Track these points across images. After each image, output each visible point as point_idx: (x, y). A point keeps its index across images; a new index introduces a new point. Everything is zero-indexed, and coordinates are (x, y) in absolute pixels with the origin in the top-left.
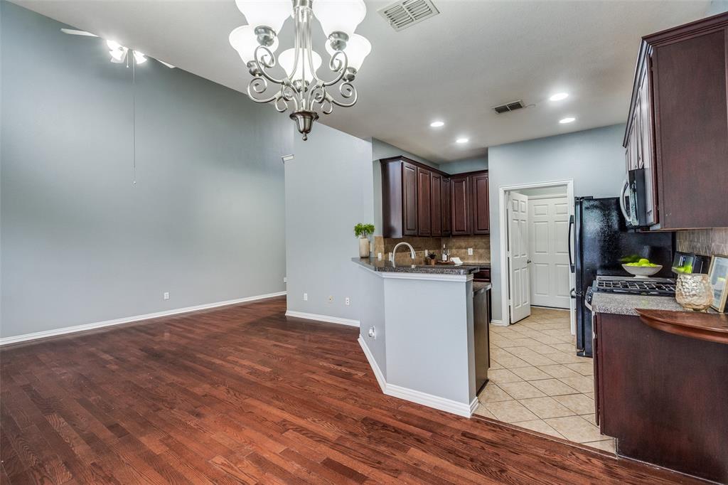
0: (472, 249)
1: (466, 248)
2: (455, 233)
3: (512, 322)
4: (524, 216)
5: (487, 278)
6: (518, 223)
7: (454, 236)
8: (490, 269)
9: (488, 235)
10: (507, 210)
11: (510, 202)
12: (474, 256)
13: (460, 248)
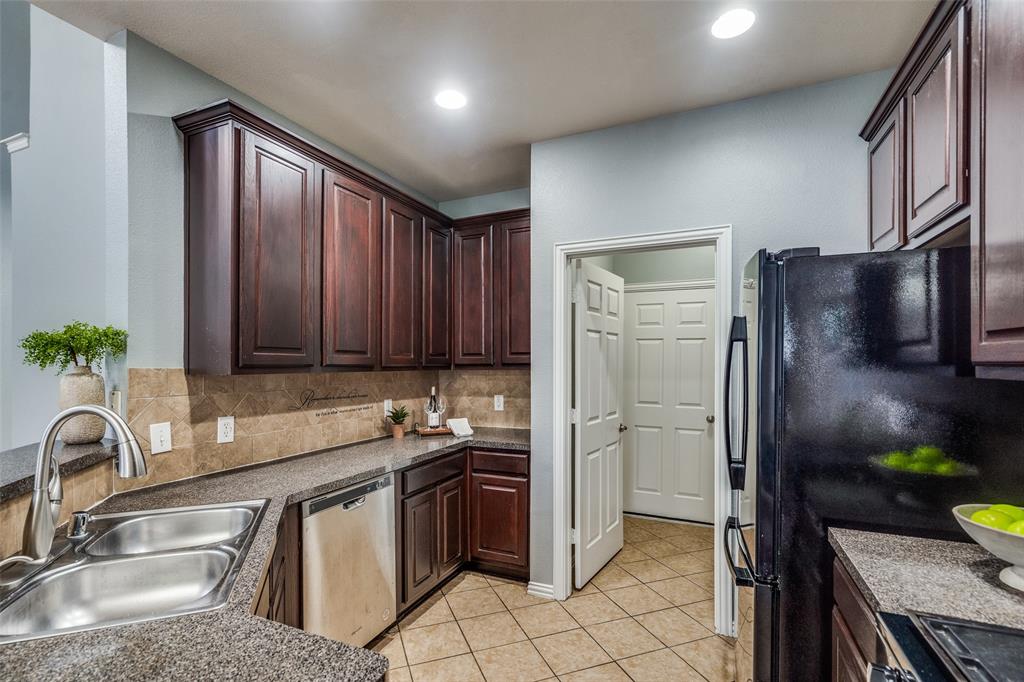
0: (501, 398)
1: (491, 395)
2: (460, 358)
3: (579, 585)
4: (616, 324)
5: (523, 475)
6: (600, 338)
7: (460, 366)
8: (528, 453)
9: (526, 366)
10: (573, 305)
11: (580, 287)
12: (506, 412)
13: (477, 393)
